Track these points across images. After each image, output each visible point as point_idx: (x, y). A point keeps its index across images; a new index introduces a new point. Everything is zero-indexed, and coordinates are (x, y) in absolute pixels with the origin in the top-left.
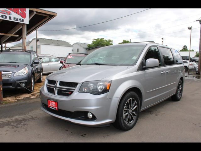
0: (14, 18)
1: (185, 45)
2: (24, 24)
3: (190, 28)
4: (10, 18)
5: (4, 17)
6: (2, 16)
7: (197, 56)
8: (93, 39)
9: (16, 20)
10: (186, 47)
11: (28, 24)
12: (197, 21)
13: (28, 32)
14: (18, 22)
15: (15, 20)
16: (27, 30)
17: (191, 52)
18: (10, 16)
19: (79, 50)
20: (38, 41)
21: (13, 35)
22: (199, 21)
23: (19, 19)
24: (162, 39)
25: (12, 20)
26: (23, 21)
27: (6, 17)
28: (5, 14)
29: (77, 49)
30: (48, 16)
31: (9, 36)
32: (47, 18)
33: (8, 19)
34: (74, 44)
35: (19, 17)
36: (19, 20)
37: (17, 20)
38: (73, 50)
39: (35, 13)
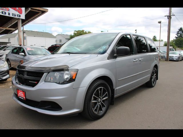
0: (13, 14)
1: (154, 36)
2: (19, 19)
3: (160, 22)
4: (9, 14)
5: (4, 13)
6: (2, 13)
7: (165, 45)
10: (156, 38)
11: (24, 19)
12: (165, 16)
13: (22, 25)
14: (16, 17)
15: (13, 16)
16: (22, 23)
17: (161, 42)
18: (9, 12)
19: (62, 41)
20: (25, 33)
21: (7, 28)
22: (167, 17)
23: (16, 15)
24: (136, 30)
25: (11, 16)
26: (20, 16)
27: (5, 13)
28: (4, 10)
29: (60, 40)
30: (41, 12)
31: (3, 29)
32: (40, 14)
33: (7, 15)
34: (57, 36)
35: (17, 13)
36: (17, 16)
37: (15, 16)
38: (56, 41)
39: (30, 9)
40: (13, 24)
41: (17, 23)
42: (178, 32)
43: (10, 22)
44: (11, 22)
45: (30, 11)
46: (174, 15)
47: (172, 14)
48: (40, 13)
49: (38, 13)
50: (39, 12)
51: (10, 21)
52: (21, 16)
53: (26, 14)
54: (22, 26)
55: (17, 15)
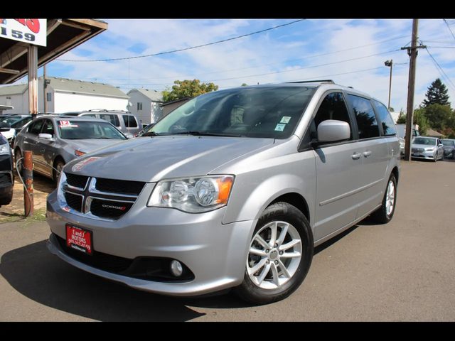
0: (14, 32)
2: (32, 45)
3: (389, 64)
4: (4, 31)
7: (401, 121)
8: (175, 82)
9: (17, 36)
11: (45, 45)
12: (402, 49)
13: (40, 62)
14: (23, 40)
15: (15, 36)
16: (40, 57)
18: (4, 26)
19: (143, 106)
22: (406, 50)
23: (23, 35)
25: (9, 36)
26: (33, 38)
29: (138, 104)
30: (90, 30)
32: (87, 34)
34: (130, 92)
35: (25, 30)
36: (24, 37)
37: (20, 37)
38: (129, 106)
39: (60, 21)
40: (13, 59)
41: (25, 58)
42: (431, 89)
43: (7, 54)
44: (9, 55)
45: (61, 25)
46: (425, 47)
47: (418, 45)
48: (88, 32)
49: (81, 32)
50: (84, 31)
51: (8, 51)
52: (36, 38)
53: (49, 33)
54: (39, 65)
55: (27, 35)
